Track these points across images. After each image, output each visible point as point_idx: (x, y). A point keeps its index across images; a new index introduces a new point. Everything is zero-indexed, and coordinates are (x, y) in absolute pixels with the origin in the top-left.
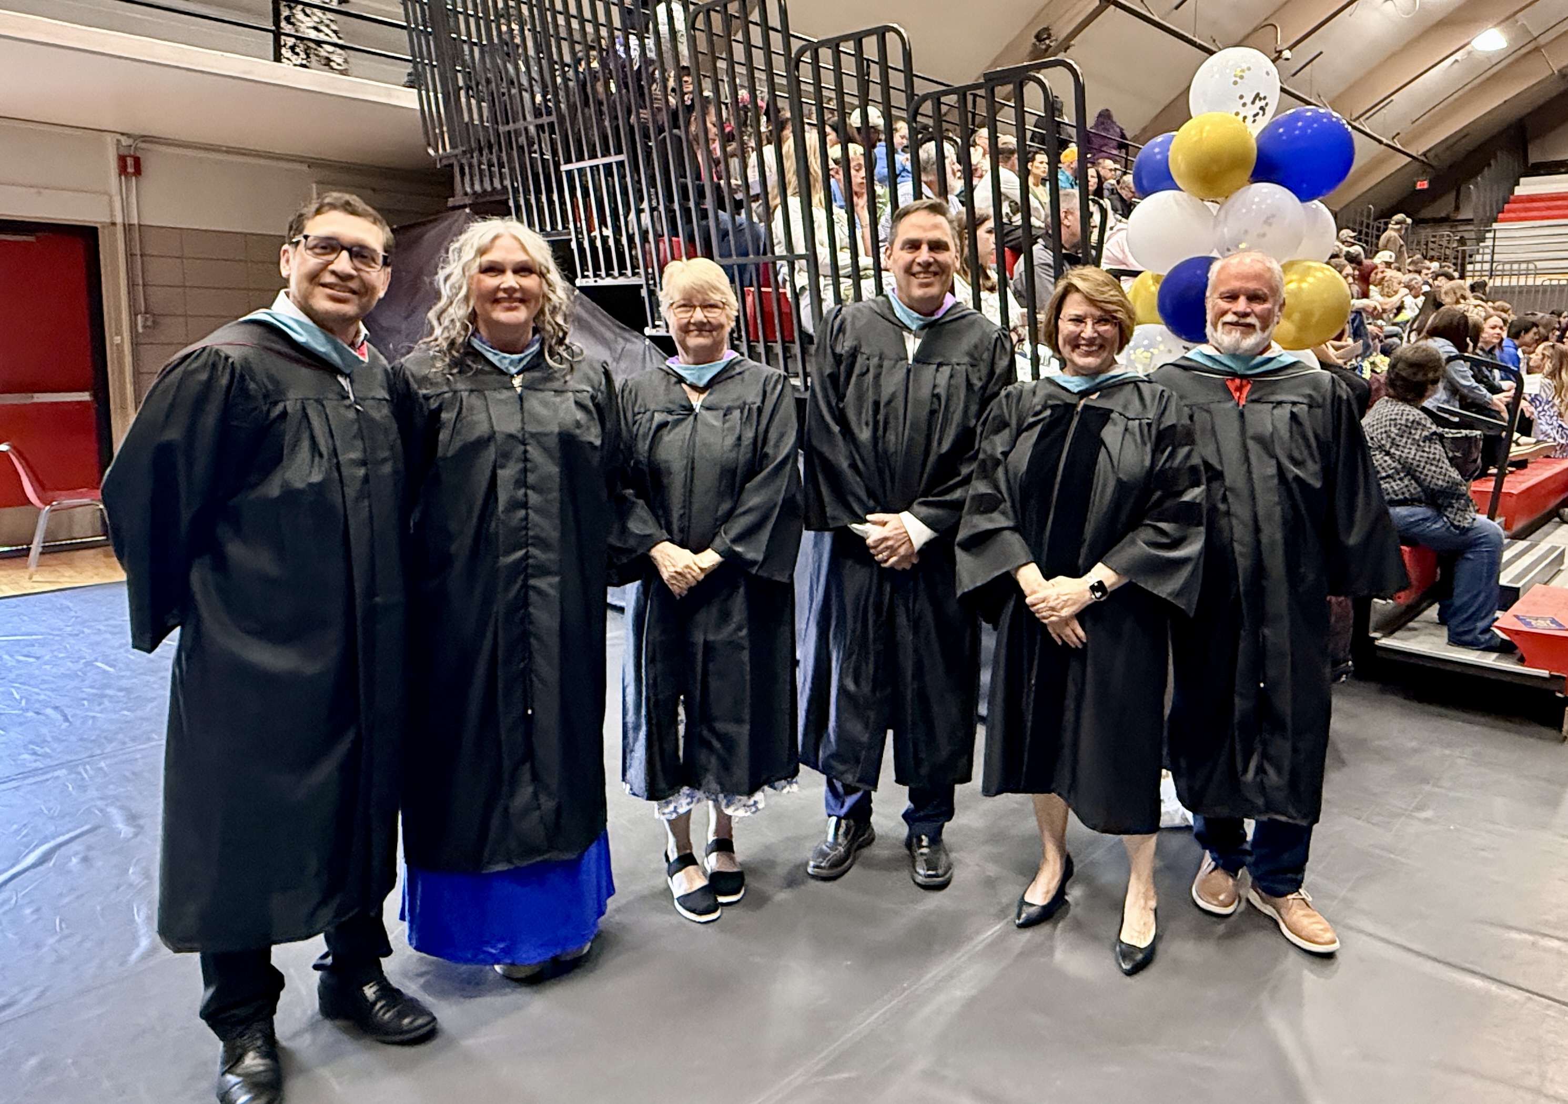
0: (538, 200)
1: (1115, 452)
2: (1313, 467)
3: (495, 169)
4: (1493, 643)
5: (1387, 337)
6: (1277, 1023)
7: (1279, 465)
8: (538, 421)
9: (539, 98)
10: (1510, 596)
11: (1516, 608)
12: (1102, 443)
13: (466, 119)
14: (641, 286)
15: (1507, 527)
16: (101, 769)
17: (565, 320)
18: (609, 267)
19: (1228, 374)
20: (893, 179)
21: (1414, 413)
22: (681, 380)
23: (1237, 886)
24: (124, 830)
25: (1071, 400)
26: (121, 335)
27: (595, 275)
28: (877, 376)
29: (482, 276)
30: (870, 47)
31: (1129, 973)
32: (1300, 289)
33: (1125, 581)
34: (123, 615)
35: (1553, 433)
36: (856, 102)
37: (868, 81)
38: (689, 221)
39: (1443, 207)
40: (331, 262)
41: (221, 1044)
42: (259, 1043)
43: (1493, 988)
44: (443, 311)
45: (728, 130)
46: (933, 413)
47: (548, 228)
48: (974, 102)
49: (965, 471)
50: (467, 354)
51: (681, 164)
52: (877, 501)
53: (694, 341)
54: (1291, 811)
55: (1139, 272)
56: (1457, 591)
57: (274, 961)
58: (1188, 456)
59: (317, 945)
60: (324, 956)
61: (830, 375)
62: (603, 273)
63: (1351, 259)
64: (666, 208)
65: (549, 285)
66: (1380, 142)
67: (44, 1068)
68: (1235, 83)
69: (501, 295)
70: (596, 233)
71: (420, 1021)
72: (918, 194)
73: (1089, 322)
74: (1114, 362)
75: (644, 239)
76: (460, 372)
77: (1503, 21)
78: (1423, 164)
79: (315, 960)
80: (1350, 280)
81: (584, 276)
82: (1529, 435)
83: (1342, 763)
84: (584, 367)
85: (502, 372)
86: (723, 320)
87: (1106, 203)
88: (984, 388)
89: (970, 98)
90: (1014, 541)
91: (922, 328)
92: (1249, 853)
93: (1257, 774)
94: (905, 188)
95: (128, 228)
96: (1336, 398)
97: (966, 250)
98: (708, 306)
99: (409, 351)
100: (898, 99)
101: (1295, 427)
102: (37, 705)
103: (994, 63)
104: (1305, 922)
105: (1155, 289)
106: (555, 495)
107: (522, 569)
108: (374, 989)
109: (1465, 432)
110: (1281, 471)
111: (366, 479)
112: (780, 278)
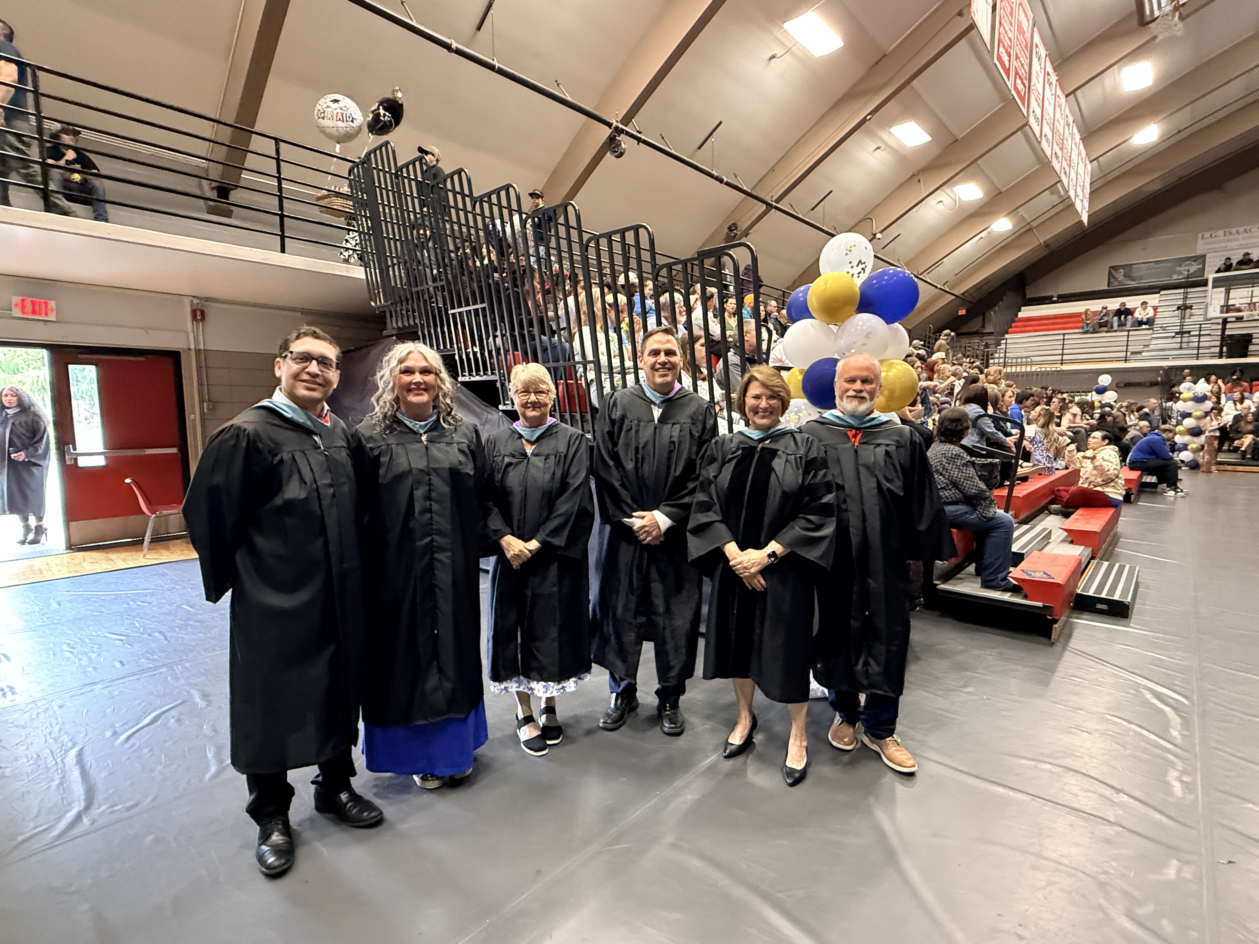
0: (436, 331)
1: (780, 474)
2: (899, 483)
3: (410, 313)
4: (1009, 587)
5: (942, 403)
6: (880, 815)
7: (878, 481)
8: (437, 460)
9: (435, 271)
10: (1018, 558)
11: (1022, 565)
12: (773, 469)
13: (393, 284)
14: (496, 381)
15: (1016, 516)
16: (187, 668)
17: (452, 402)
18: (478, 370)
19: (849, 427)
20: (644, 314)
21: (956, 449)
22: (521, 436)
23: (855, 733)
24: (201, 703)
25: (753, 444)
26: (195, 414)
27: (470, 375)
28: (637, 431)
29: (402, 375)
30: (630, 237)
31: (791, 785)
32: (887, 375)
33: (789, 551)
34: (199, 577)
35: (1044, 461)
36: (622, 269)
37: (629, 257)
38: (524, 342)
39: (975, 325)
40: (307, 367)
41: (258, 827)
42: (280, 827)
43: (1011, 793)
44: (380, 396)
45: (547, 287)
46: (671, 452)
47: (442, 348)
48: (692, 268)
49: (691, 485)
50: (394, 422)
51: (519, 308)
52: (638, 505)
53: (531, 413)
54: (887, 689)
55: (790, 368)
56: (987, 556)
57: (289, 780)
58: (825, 475)
59: (313, 771)
60: (318, 776)
61: (608, 432)
62: (474, 374)
63: (919, 357)
64: (511, 335)
65: (441, 380)
66: (936, 287)
67: (156, 841)
68: (847, 254)
69: (413, 386)
70: (470, 350)
71: (373, 814)
72: (659, 323)
73: (764, 398)
74: (779, 421)
75: (498, 353)
76: (391, 432)
77: (1010, 213)
78: (962, 300)
79: (312, 778)
80: (920, 370)
81: (463, 376)
82: (1029, 461)
83: (918, 659)
84: (463, 427)
85: (415, 433)
86: (547, 401)
87: (771, 326)
88: (700, 437)
89: (689, 265)
90: (722, 527)
91: (663, 402)
92: (862, 713)
93: (864, 666)
94: (652, 320)
95: (198, 351)
96: (913, 442)
97: (688, 356)
98: (538, 392)
99: (361, 421)
100: (647, 267)
101: (888, 459)
102: (149, 631)
103: (703, 245)
104: (897, 754)
105: (800, 378)
106: (448, 504)
107: (431, 548)
108: (346, 796)
109: (989, 460)
110: (879, 483)
111: (334, 496)
112: (578, 375)
